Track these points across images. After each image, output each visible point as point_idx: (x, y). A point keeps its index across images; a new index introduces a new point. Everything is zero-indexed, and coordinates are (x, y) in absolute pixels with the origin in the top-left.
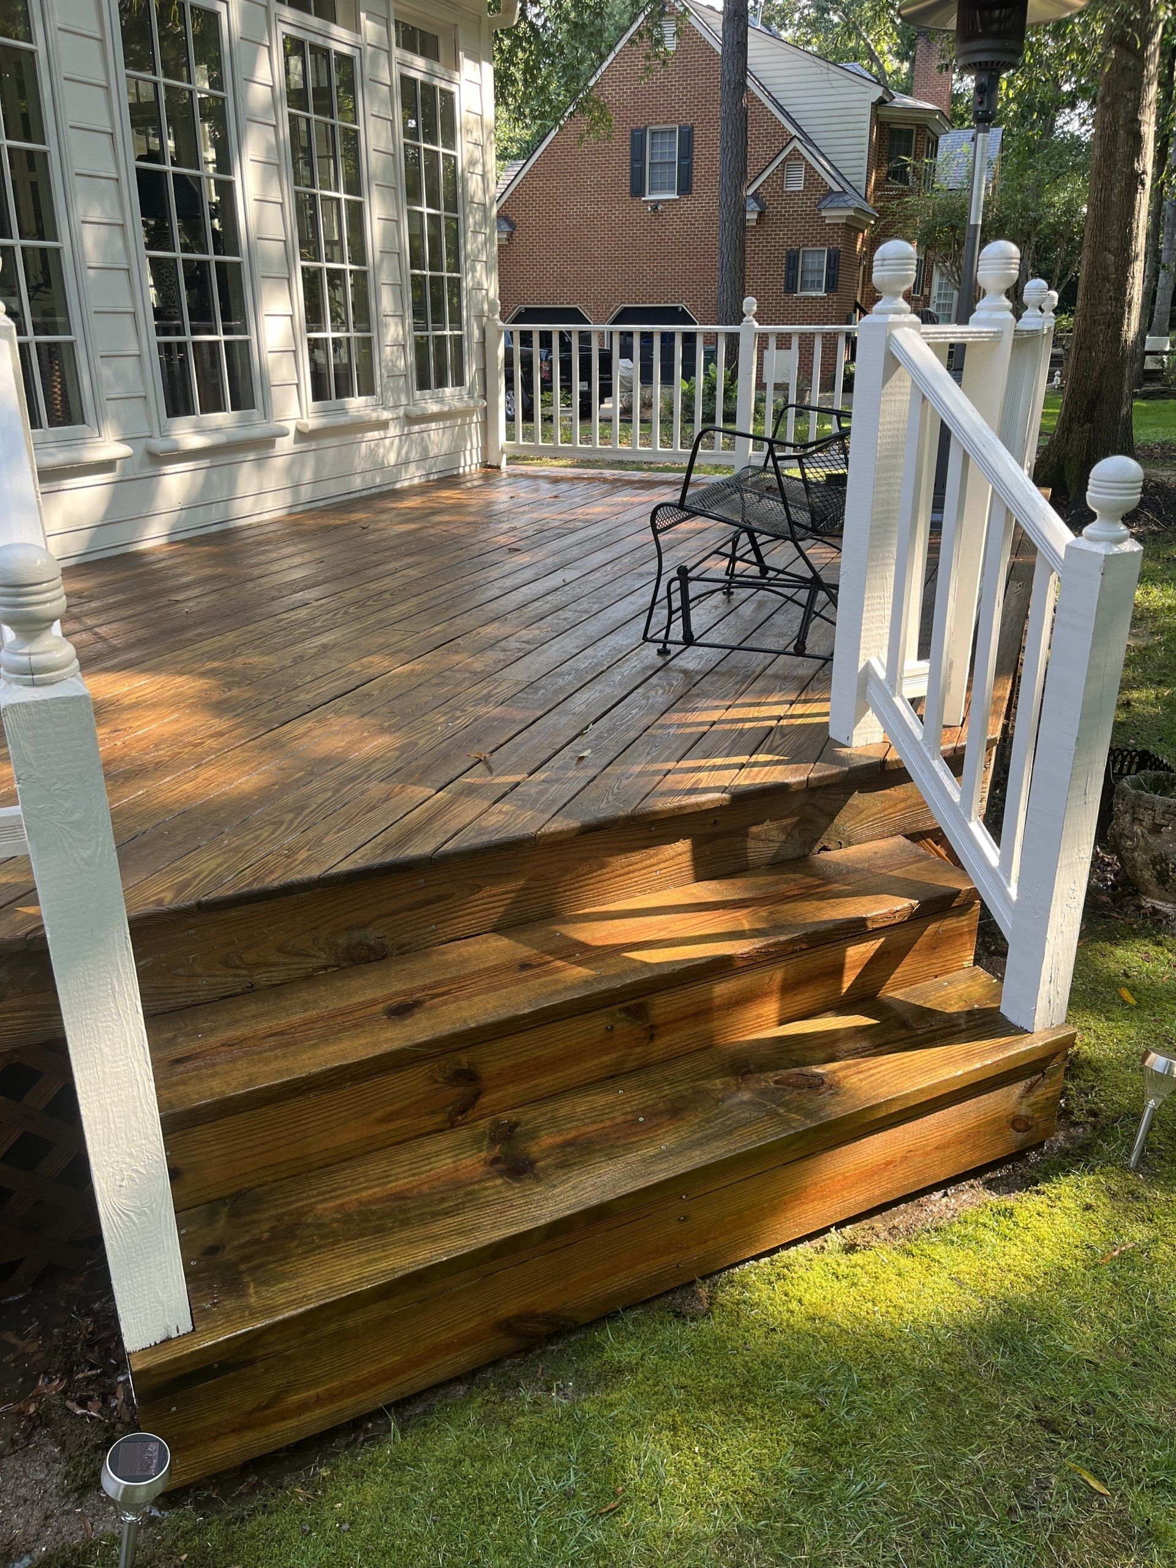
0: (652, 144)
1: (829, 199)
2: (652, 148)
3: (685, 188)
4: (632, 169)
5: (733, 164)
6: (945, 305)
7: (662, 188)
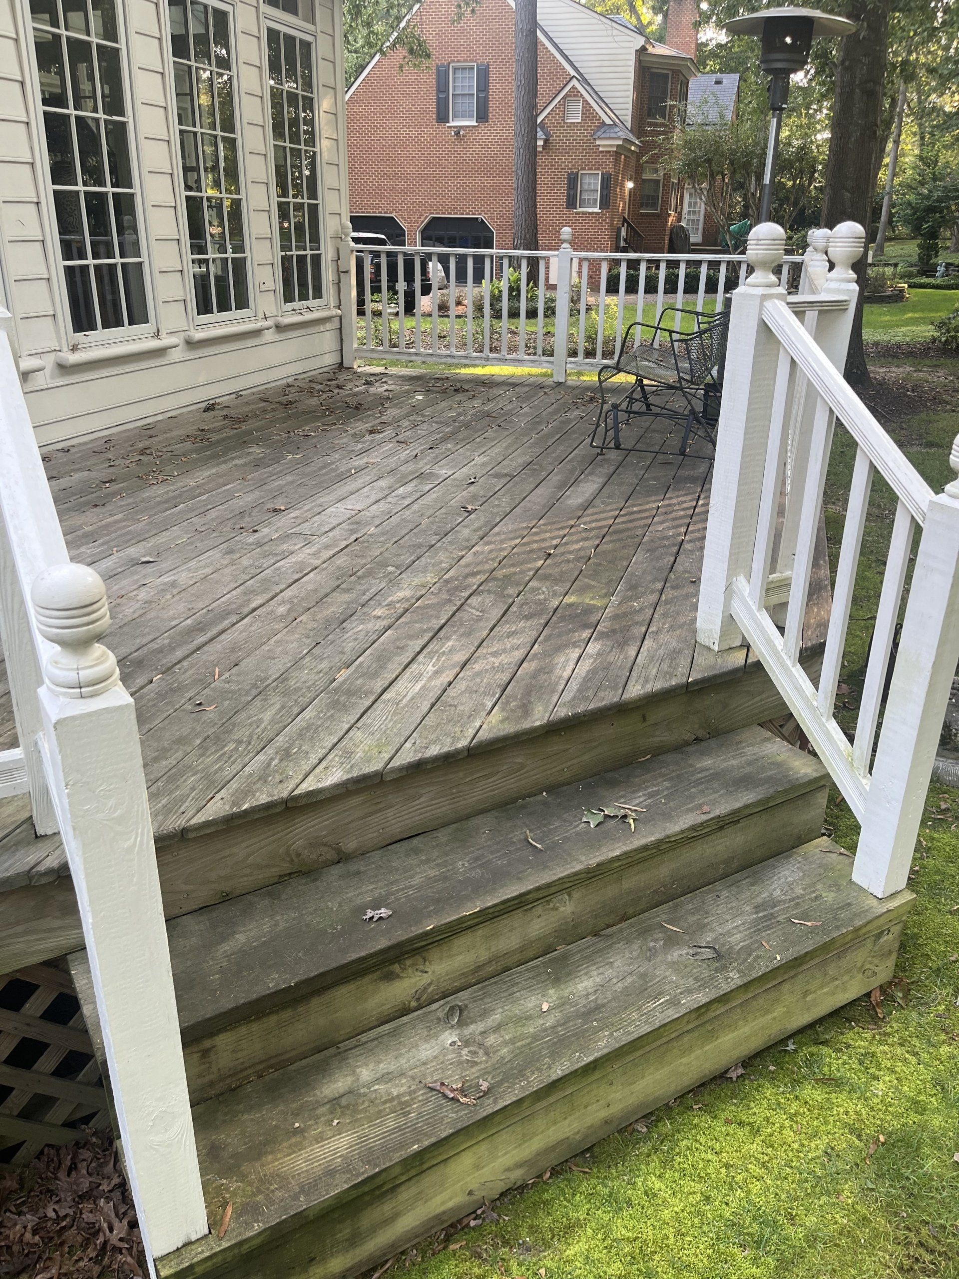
0: (454, 79)
1: (603, 130)
2: (454, 82)
3: (482, 116)
4: (438, 98)
5: (525, 98)
6: (693, 220)
7: (464, 116)
